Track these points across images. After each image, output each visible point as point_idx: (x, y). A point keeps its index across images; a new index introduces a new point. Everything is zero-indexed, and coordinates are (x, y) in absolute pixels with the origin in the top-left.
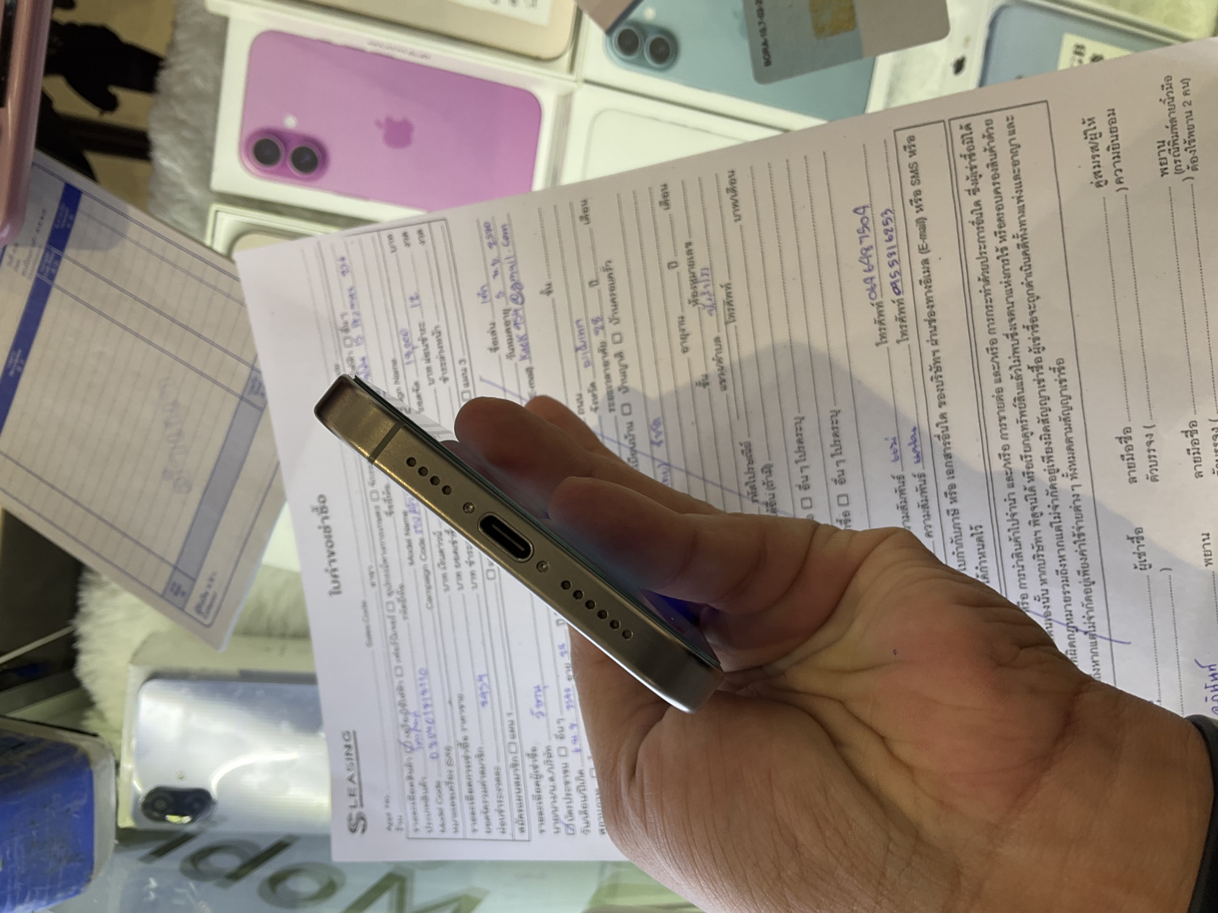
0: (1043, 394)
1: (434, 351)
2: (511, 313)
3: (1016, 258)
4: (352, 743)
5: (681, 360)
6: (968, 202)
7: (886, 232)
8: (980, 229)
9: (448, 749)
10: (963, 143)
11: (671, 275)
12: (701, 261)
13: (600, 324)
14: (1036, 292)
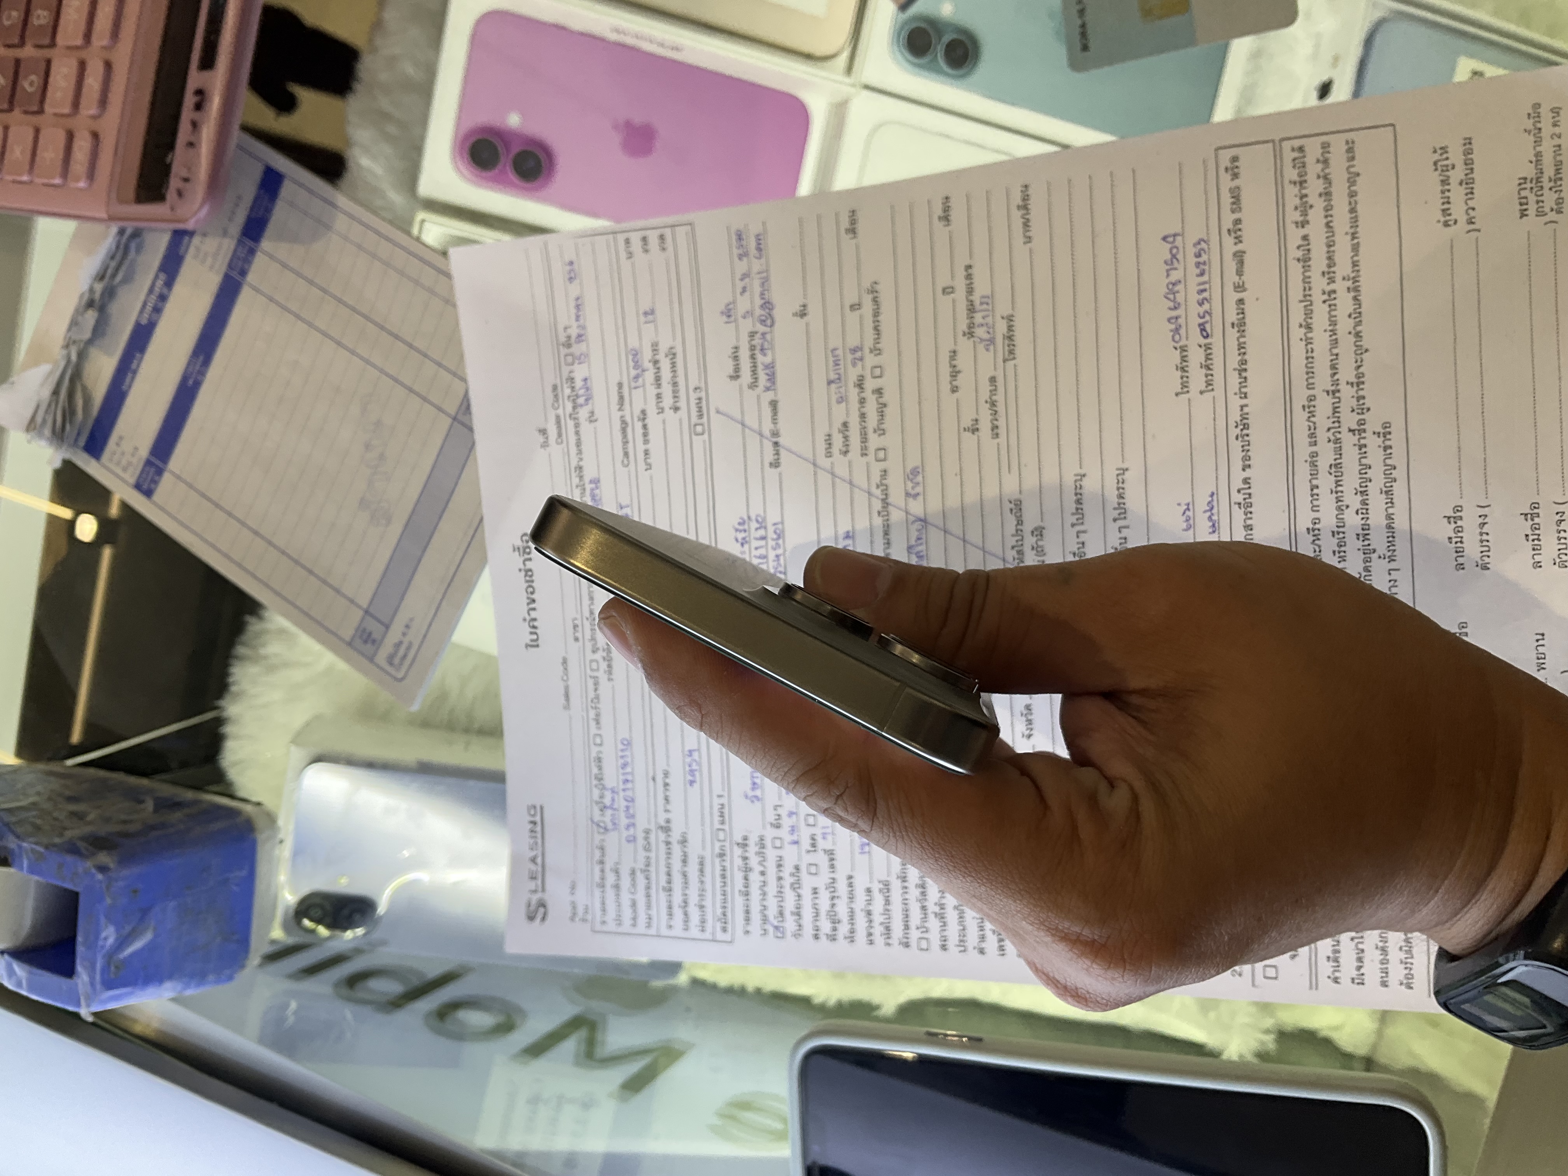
0: (1364, 461)
1: (666, 374)
2: (758, 336)
3: (1345, 304)
4: (538, 819)
5: (949, 400)
6: (1294, 236)
7: (1198, 265)
8: (1306, 268)
9: (647, 832)
10: (1294, 167)
11: (945, 302)
12: (981, 288)
13: (859, 354)
14: (1365, 343)
